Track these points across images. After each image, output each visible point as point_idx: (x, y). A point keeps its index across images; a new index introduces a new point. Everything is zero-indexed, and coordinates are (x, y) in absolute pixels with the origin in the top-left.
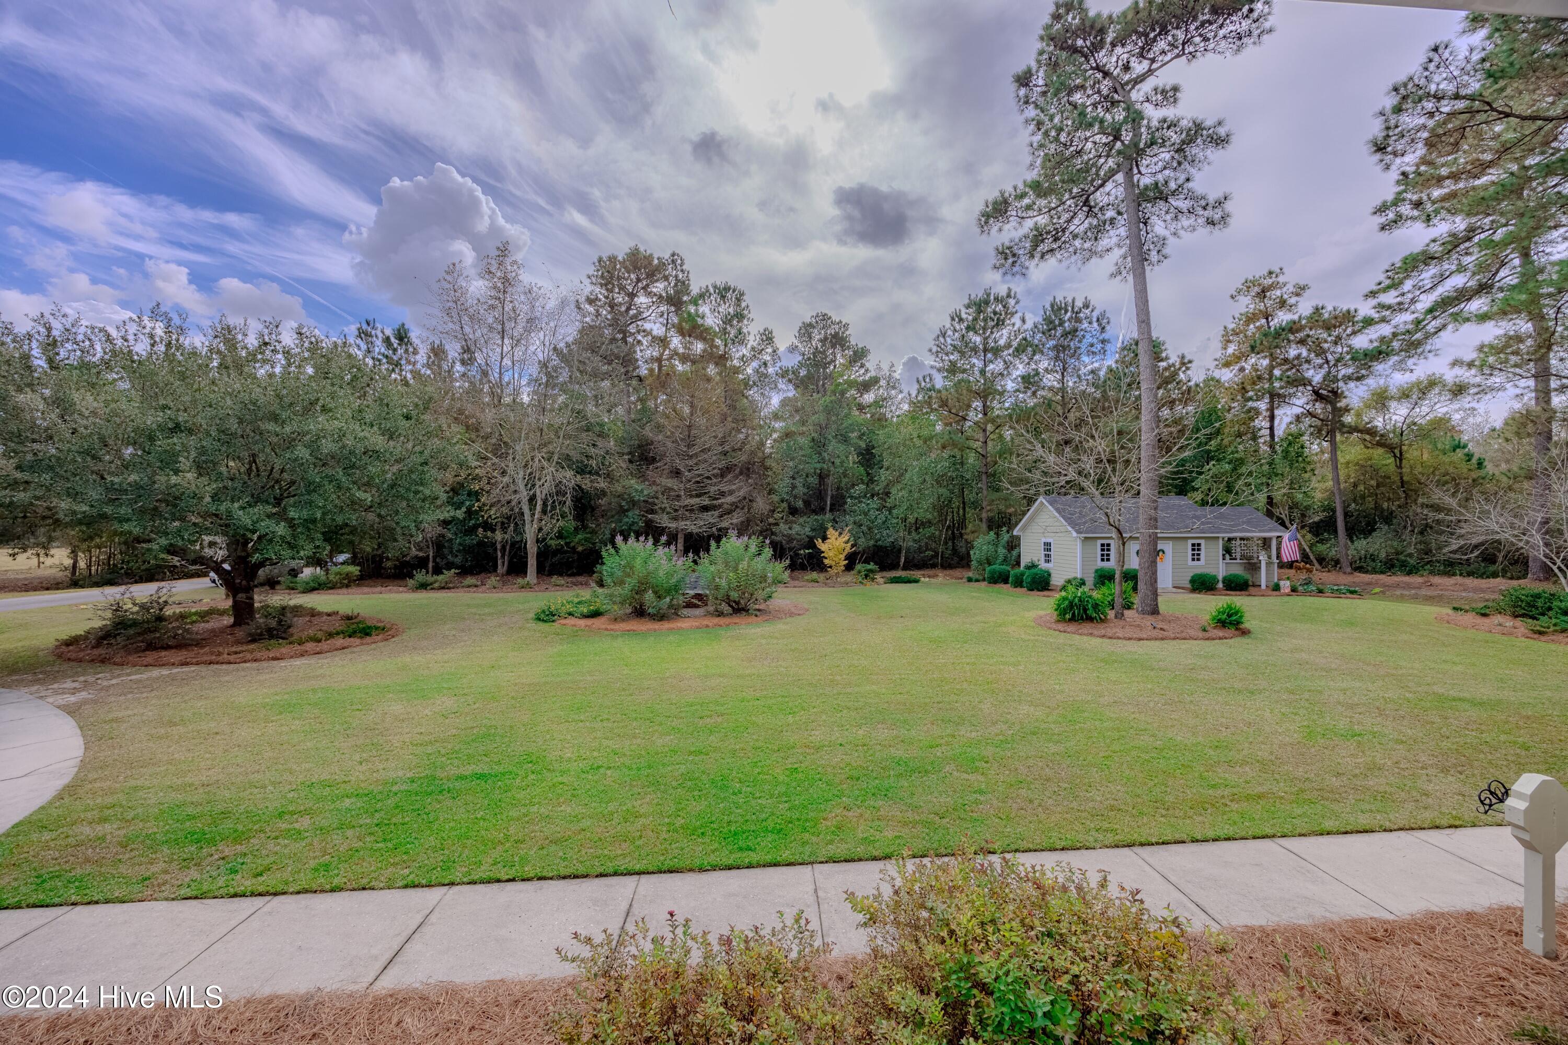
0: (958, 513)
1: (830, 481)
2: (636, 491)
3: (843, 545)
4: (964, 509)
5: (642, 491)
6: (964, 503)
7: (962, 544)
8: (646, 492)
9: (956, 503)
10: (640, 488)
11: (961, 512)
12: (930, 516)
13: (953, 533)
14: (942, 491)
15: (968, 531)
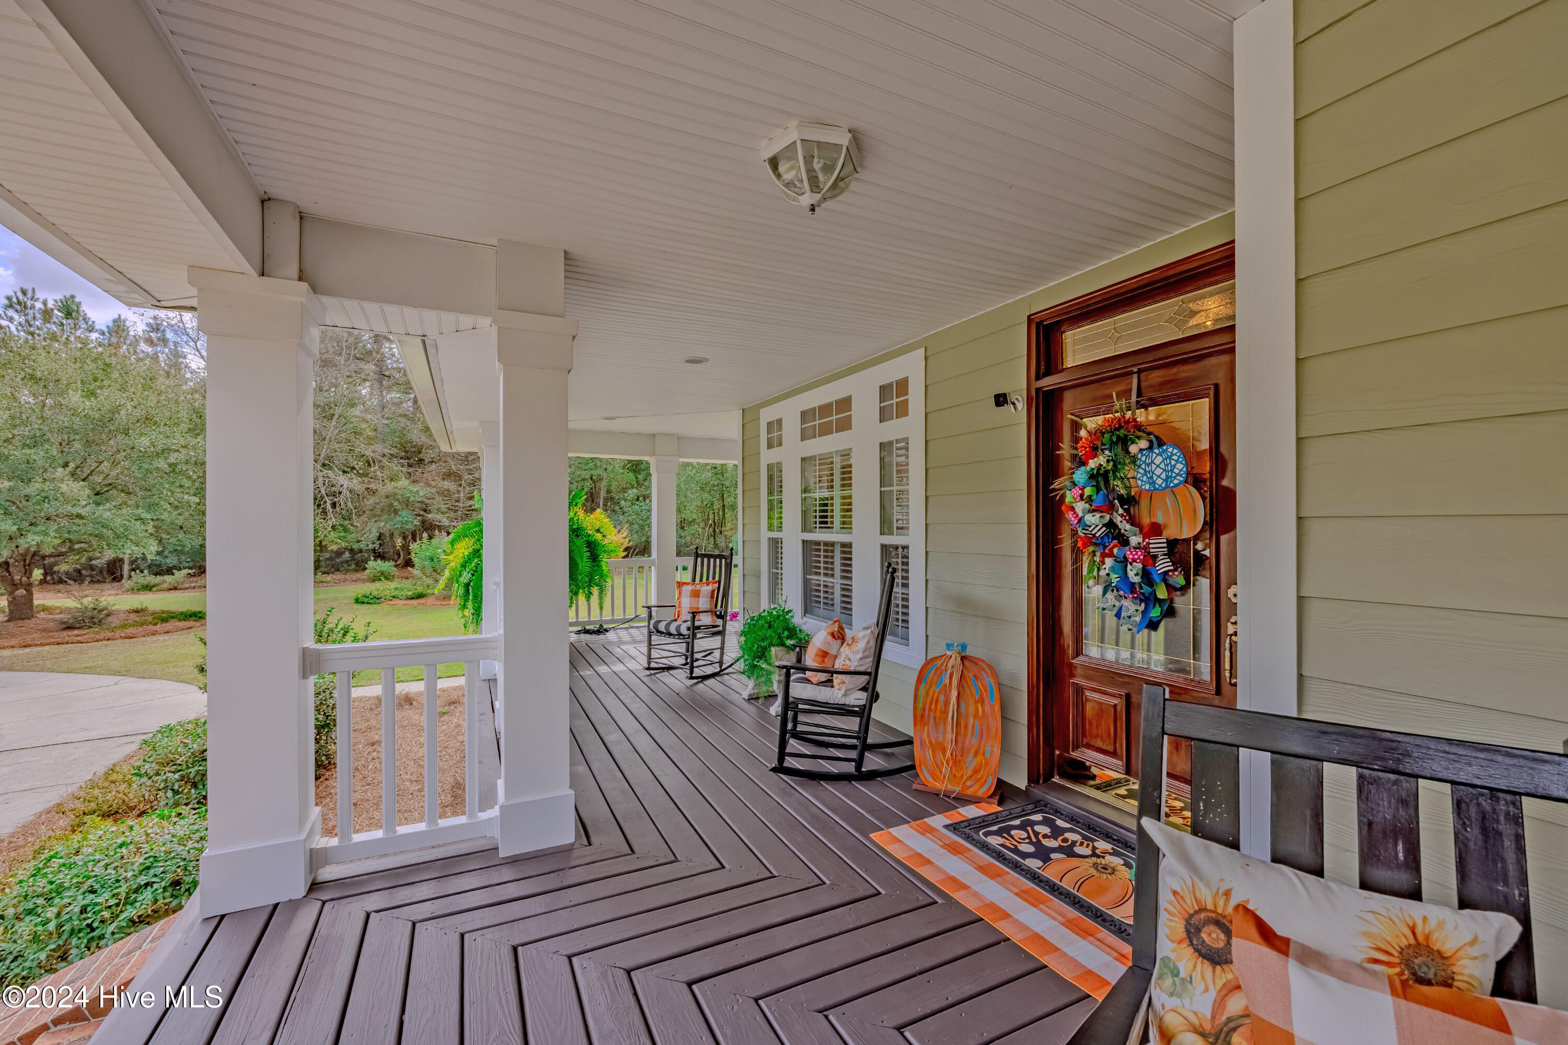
0: (718, 513)
1: (603, 485)
2: (411, 492)
3: (622, 540)
4: (724, 511)
5: (417, 492)
6: (724, 506)
7: (723, 539)
8: (421, 493)
9: (717, 506)
10: (415, 490)
11: (721, 513)
12: (695, 517)
13: (714, 531)
14: (706, 496)
15: (727, 528)
